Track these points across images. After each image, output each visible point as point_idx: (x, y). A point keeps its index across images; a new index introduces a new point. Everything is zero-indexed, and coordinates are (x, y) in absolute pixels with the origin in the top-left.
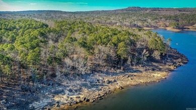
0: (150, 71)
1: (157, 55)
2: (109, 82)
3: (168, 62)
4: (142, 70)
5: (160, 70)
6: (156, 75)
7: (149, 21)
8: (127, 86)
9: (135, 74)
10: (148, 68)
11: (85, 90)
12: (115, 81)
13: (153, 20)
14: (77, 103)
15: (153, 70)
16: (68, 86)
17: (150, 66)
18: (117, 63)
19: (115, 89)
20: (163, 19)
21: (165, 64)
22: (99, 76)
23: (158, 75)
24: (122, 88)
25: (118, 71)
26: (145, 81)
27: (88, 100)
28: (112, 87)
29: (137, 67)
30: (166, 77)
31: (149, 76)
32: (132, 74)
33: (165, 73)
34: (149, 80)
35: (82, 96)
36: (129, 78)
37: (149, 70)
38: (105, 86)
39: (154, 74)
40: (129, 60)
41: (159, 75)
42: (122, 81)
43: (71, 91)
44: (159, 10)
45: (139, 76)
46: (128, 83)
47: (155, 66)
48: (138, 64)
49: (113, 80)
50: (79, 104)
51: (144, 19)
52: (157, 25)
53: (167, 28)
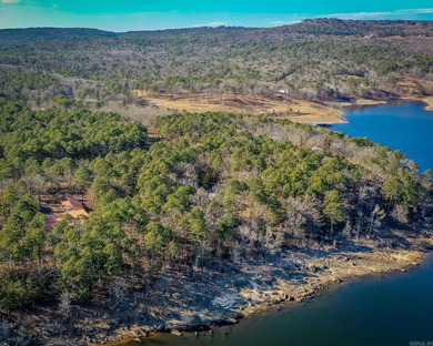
0: (388, 248)
1: (400, 213)
2: (317, 269)
3: (425, 228)
4: (370, 246)
5: (408, 247)
6: (399, 257)
7: (372, 74)
8: (349, 277)
9: (360, 254)
10: (382, 241)
11: (282, 283)
12: (326, 268)
13: (384, 73)
14: (277, 302)
15: (394, 246)
16: (253, 275)
17: (386, 237)
18: (324, 232)
19: (329, 283)
20: (414, 70)
21: (418, 232)
22: (296, 256)
23: (403, 258)
24: (341, 281)
25: (327, 248)
26: (379, 270)
27: (292, 299)
28: (323, 279)
29: (362, 240)
30: (419, 261)
31: (386, 259)
32: (354, 254)
33: (416, 254)
34: (386, 268)
35: (281, 292)
36: (350, 263)
37: (385, 246)
38: (311, 276)
39: (396, 256)
40: (348, 226)
41: (405, 258)
42: (338, 269)
43: (259, 282)
44: (403, 35)
45: (367, 259)
46: (349, 272)
47: (396, 237)
48: (363, 233)
49: (321, 266)
50: (282, 304)
51: (358, 68)
52: (394, 91)
53: (425, 100)
